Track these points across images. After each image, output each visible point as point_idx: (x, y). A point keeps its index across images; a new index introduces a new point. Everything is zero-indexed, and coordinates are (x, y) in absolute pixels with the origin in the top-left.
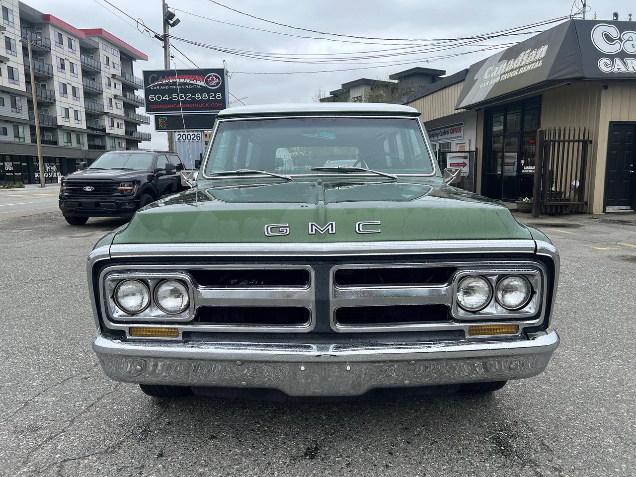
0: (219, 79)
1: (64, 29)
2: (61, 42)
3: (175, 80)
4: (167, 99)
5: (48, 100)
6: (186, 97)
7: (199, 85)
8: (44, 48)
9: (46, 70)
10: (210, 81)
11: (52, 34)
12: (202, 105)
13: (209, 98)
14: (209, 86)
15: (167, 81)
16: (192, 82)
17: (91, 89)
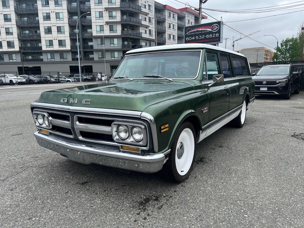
0: (218, 27)
1: (172, 10)
2: (170, 16)
3: (198, 30)
4: (194, 39)
5: (163, 42)
6: (202, 37)
7: (208, 31)
8: (163, 20)
9: (163, 29)
10: (214, 28)
11: (167, 13)
12: (209, 40)
13: (212, 36)
14: (213, 30)
15: (194, 30)
16: (205, 30)
17: (181, 35)
